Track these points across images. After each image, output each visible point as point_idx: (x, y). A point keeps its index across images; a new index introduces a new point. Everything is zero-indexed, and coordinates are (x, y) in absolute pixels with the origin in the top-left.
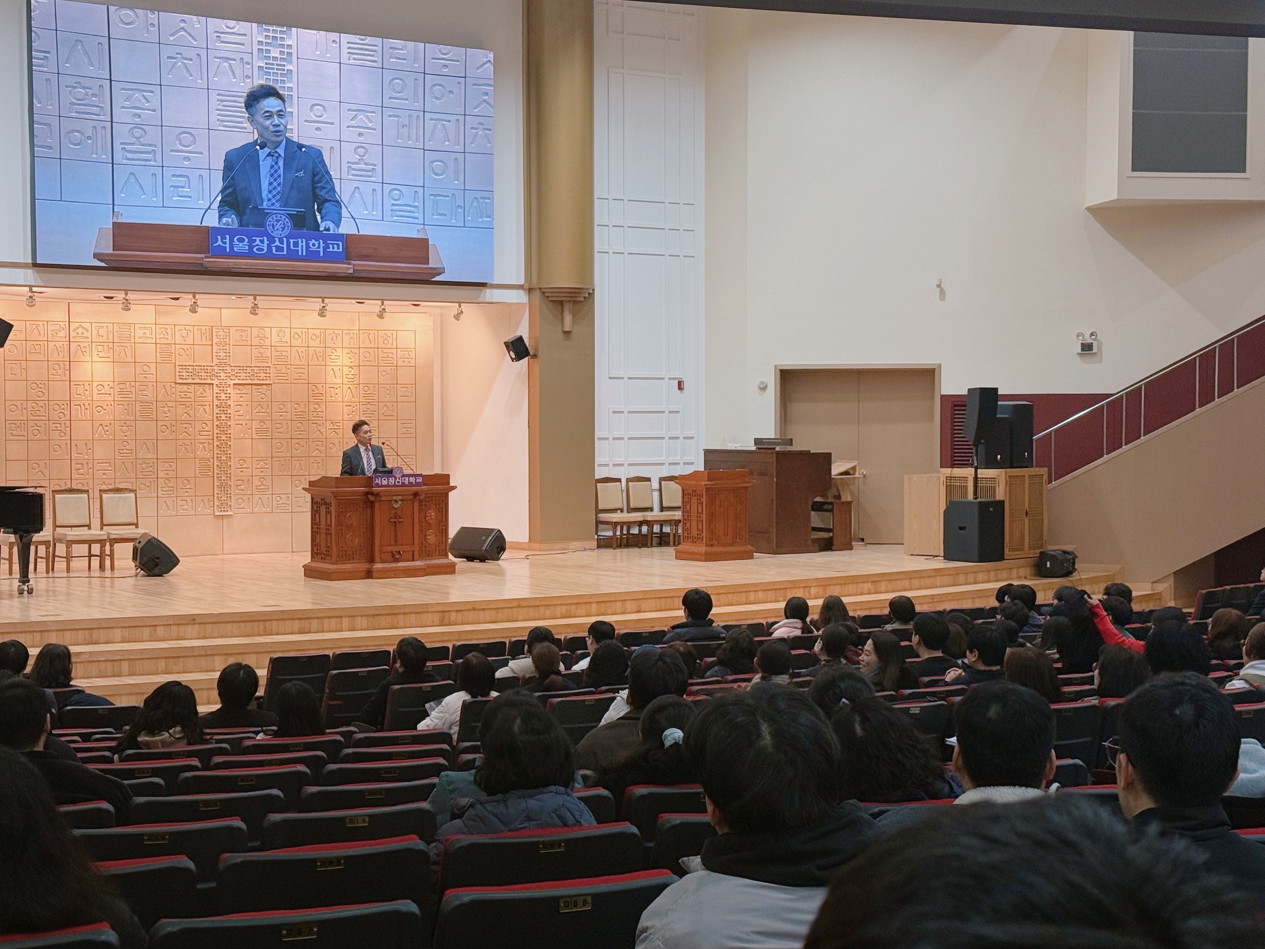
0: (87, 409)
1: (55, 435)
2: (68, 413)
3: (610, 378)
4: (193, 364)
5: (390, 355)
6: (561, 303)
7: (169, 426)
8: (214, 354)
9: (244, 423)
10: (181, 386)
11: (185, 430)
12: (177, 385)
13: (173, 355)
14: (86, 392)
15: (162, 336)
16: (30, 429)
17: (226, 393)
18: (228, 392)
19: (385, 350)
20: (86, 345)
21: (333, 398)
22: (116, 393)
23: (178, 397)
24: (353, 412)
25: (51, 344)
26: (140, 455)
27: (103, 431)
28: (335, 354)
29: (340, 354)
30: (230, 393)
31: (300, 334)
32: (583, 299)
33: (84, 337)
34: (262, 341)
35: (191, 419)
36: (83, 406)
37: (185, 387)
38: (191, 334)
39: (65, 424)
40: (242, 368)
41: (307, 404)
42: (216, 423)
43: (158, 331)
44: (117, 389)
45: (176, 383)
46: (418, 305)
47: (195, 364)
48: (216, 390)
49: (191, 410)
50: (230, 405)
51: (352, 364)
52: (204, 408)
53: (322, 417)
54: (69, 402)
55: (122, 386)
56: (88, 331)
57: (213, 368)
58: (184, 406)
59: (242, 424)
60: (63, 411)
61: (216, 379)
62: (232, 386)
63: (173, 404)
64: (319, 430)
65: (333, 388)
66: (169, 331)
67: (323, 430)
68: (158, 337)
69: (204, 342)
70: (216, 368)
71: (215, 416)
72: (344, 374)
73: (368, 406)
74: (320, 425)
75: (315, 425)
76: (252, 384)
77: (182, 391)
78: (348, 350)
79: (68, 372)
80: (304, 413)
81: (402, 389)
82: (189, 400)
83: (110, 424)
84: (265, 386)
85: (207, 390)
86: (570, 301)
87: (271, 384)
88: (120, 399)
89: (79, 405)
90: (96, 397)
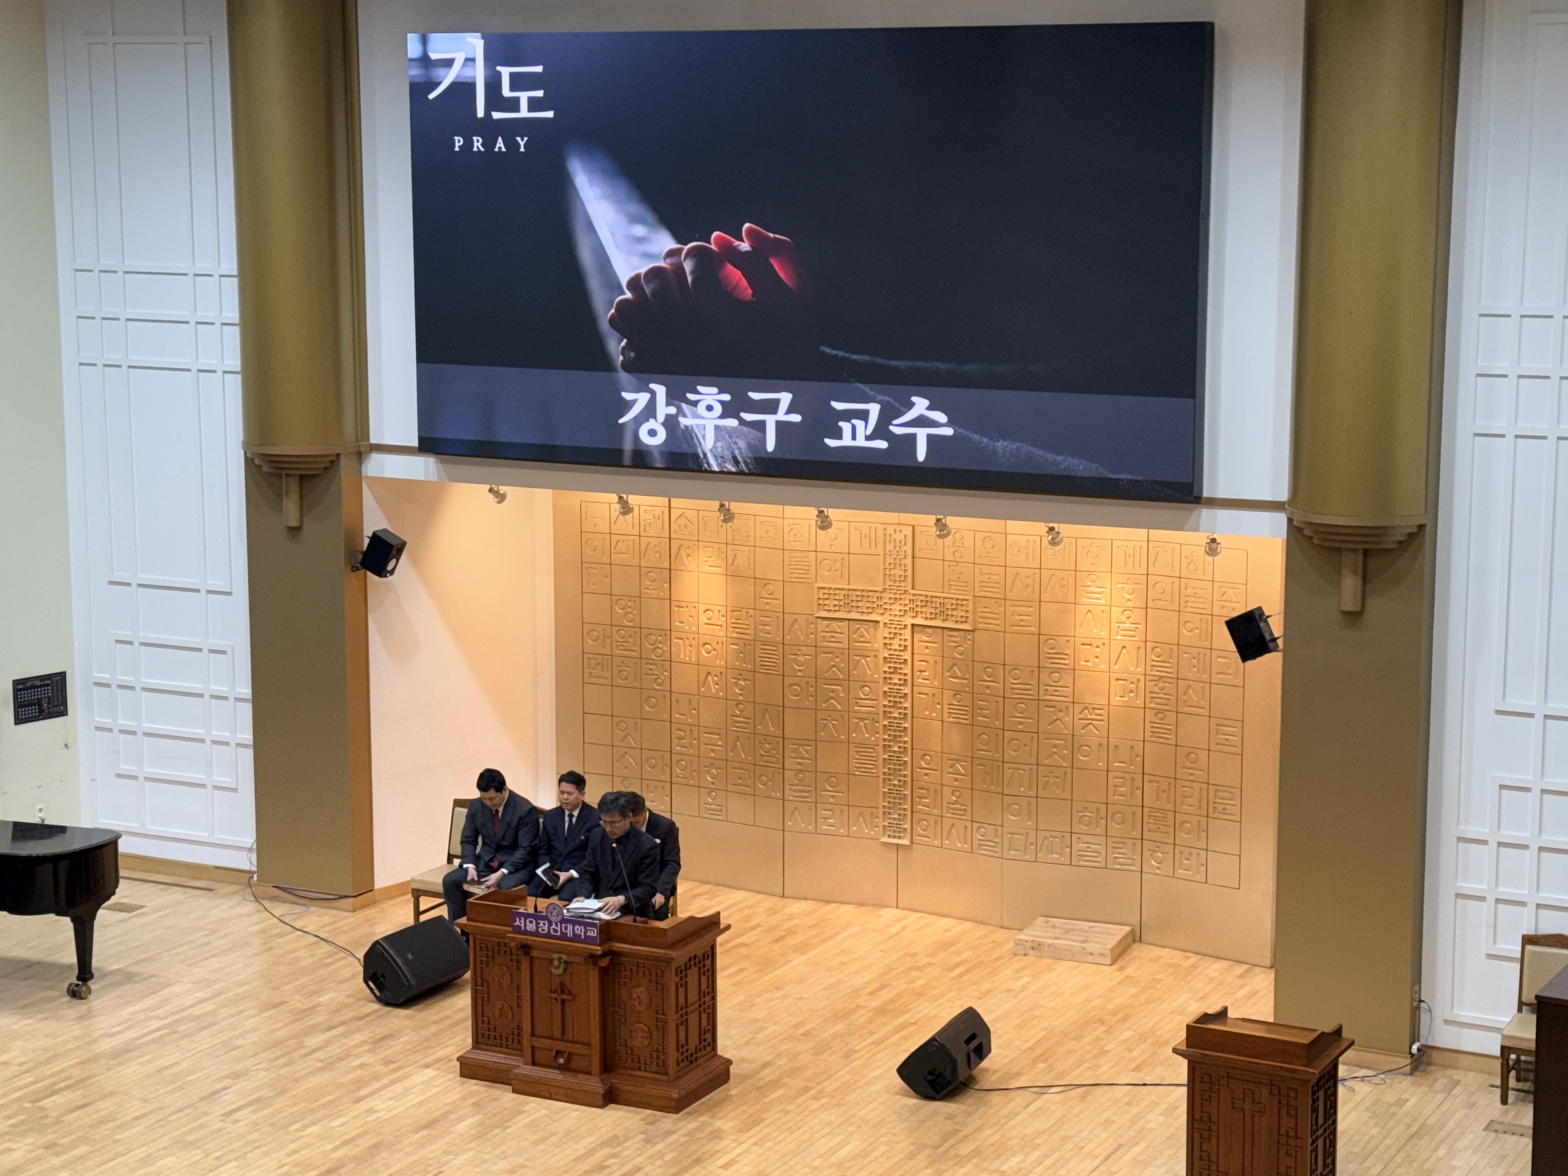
0: (691, 646)
1: (648, 682)
2: (666, 649)
4: (844, 586)
5: (1200, 593)
7: (805, 686)
8: (883, 571)
9: (930, 692)
10: (826, 622)
11: (832, 695)
12: (819, 620)
13: (812, 570)
14: (690, 619)
16: (616, 669)
17: (900, 640)
18: (902, 638)
19: (1193, 583)
20: (691, 545)
21: (1090, 664)
22: (729, 624)
23: (819, 639)
24: (1131, 691)
25: (645, 542)
26: (759, 729)
27: (712, 683)
28: (1097, 583)
29: (1108, 585)
30: (906, 640)
31: (1024, 545)
33: (690, 533)
34: (957, 553)
35: (841, 676)
36: (686, 642)
37: (834, 624)
38: (844, 536)
39: (662, 665)
40: (927, 599)
41: (1036, 670)
42: (885, 687)
43: (786, 529)
44: (731, 619)
45: (817, 617)
47: (851, 587)
48: (886, 632)
49: (843, 662)
50: (906, 660)
51: (1130, 604)
52: (866, 662)
53: (1066, 697)
54: (668, 633)
55: (736, 615)
56: (691, 524)
57: (881, 595)
58: (830, 655)
59: (926, 695)
60: (660, 645)
61: (885, 615)
62: (909, 627)
63: (811, 650)
64: (1059, 720)
65: (1091, 645)
66: (804, 529)
67: (1067, 719)
68: (787, 538)
69: (866, 550)
70: (886, 595)
71: (882, 675)
72: (1114, 621)
73: (1161, 685)
74: (1060, 711)
75: (1051, 709)
76: (943, 628)
77: (827, 630)
78: (1124, 578)
79: (666, 586)
80: (1029, 687)
81: (1220, 660)
82: (840, 645)
83: (721, 673)
84: (963, 633)
85: (870, 631)
87: (972, 631)
88: (735, 635)
89: (681, 639)
90: (703, 629)
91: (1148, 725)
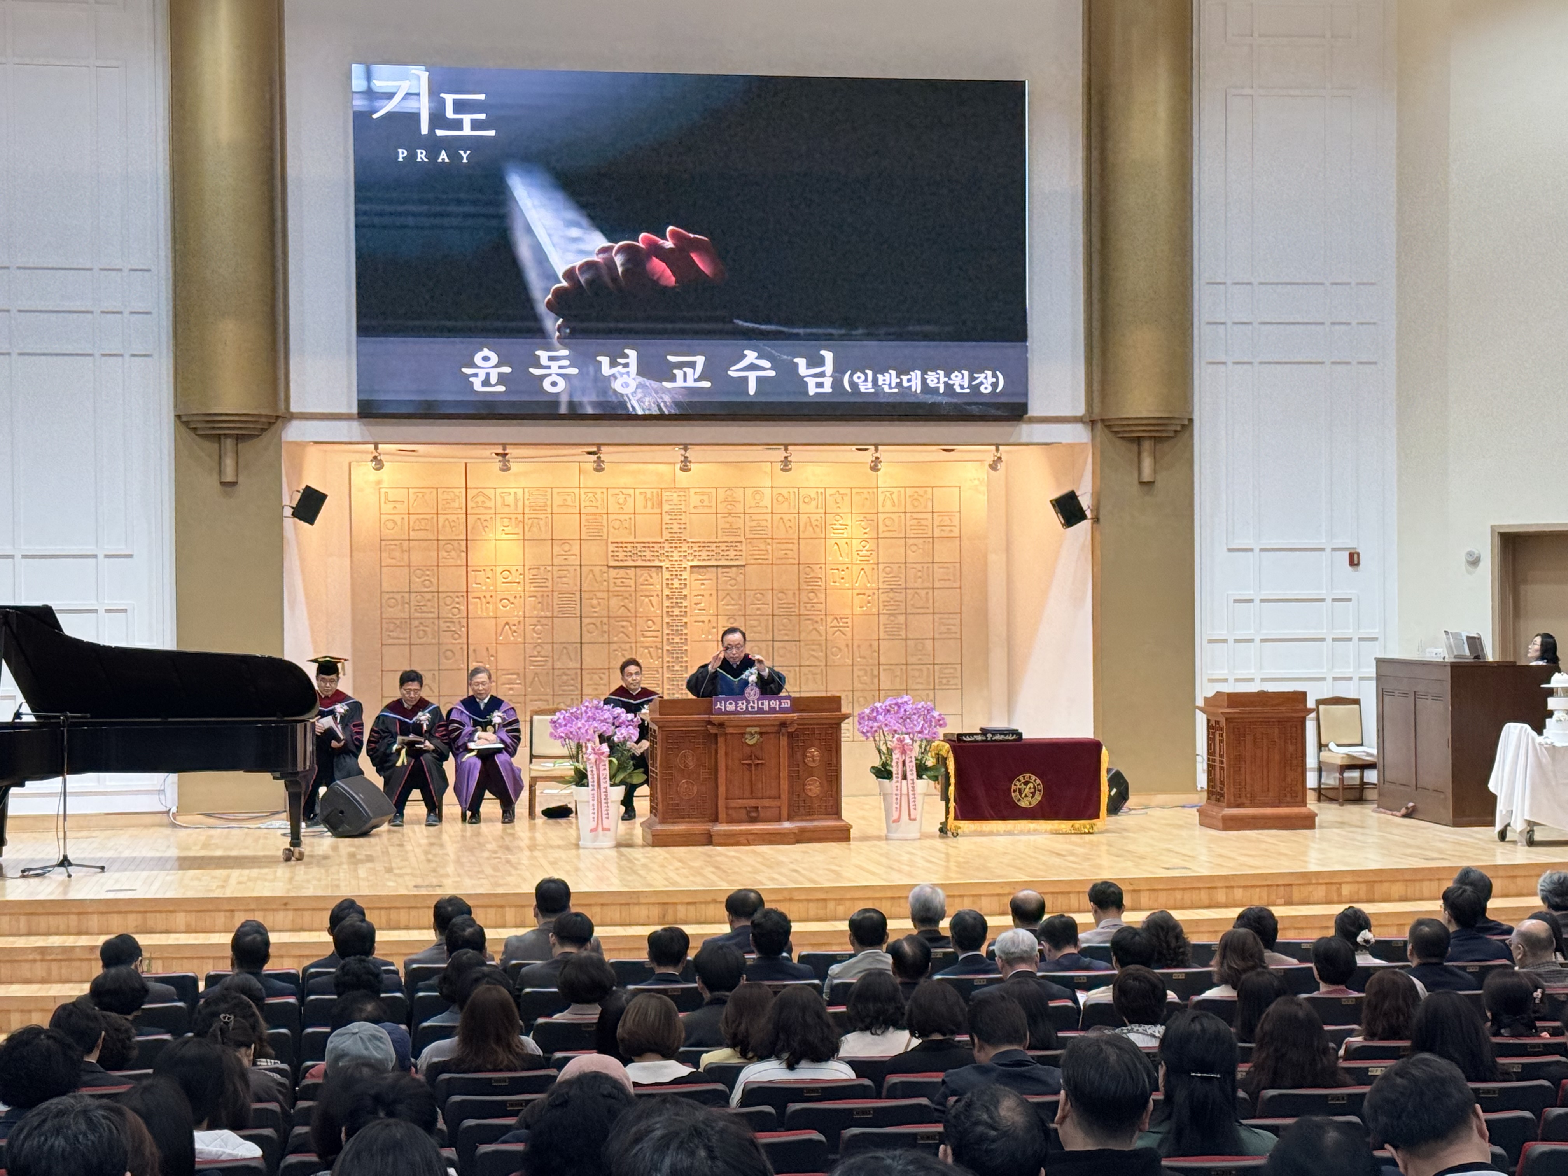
0: (488, 603)
1: (446, 638)
2: (463, 608)
3: (1230, 550)
4: (632, 539)
5: (923, 522)
6: (1138, 440)
7: (598, 624)
8: (664, 526)
9: (706, 620)
10: (617, 571)
11: (622, 629)
12: (611, 569)
13: (605, 530)
14: (488, 580)
15: (588, 504)
16: (414, 630)
17: (680, 580)
18: (683, 578)
19: (915, 515)
20: (488, 517)
21: (837, 584)
22: (527, 581)
23: (612, 585)
24: (869, 602)
25: (442, 518)
26: (558, 665)
27: (509, 632)
28: (841, 522)
29: (849, 523)
30: (685, 579)
31: (786, 495)
32: (1172, 434)
33: (486, 508)
34: (729, 507)
35: (629, 614)
36: (484, 600)
37: (622, 571)
38: (631, 501)
39: (460, 622)
40: (704, 545)
41: (797, 592)
42: (667, 620)
43: (583, 496)
44: (529, 576)
45: (609, 567)
46: (953, 450)
47: (637, 540)
48: (667, 575)
49: (631, 602)
50: (685, 596)
51: (866, 536)
52: (650, 601)
53: (821, 611)
54: (465, 594)
55: (534, 572)
56: (490, 499)
57: (662, 545)
58: (621, 598)
59: (703, 622)
60: (458, 606)
61: (667, 561)
62: (689, 569)
63: (605, 595)
64: (816, 629)
65: (838, 569)
66: (599, 496)
67: (822, 628)
68: (583, 505)
69: (649, 510)
70: (666, 545)
71: (665, 609)
72: (854, 550)
73: (891, 595)
74: (817, 622)
75: (809, 622)
76: (717, 566)
77: (618, 576)
78: (861, 517)
79: (464, 554)
80: (792, 605)
81: (941, 570)
83: (519, 622)
84: (734, 569)
85: (654, 575)
86: (1150, 437)
87: (744, 566)
88: (532, 589)
89: (479, 598)
90: (501, 586)
91: (881, 627)
